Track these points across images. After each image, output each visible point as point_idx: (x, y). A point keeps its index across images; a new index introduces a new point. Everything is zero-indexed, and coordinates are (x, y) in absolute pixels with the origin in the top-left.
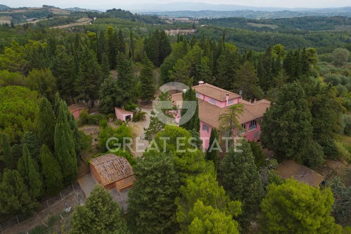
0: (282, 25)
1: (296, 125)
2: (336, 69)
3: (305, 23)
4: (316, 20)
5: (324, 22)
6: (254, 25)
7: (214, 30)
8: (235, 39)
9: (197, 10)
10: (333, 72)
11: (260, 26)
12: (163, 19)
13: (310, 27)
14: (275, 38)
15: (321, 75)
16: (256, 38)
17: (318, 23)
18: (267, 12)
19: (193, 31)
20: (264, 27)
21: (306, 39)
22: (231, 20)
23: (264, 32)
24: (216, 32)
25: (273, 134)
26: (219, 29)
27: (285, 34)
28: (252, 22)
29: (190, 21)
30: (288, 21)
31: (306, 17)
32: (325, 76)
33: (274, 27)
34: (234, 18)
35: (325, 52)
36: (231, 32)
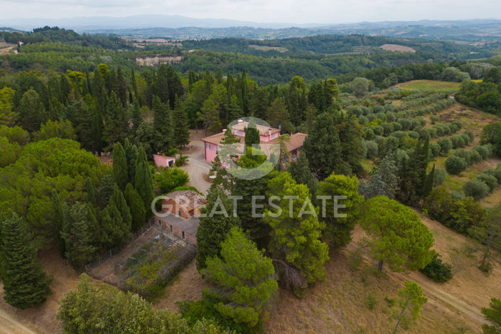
0: (292, 47)
1: (329, 147)
2: (357, 100)
3: (318, 45)
4: (331, 40)
5: (341, 43)
6: (258, 48)
7: (208, 57)
8: (237, 69)
9: (174, 27)
10: (355, 103)
11: (265, 49)
12: (129, 42)
13: (326, 49)
14: (286, 65)
15: (344, 108)
16: (263, 66)
17: (334, 44)
18: (270, 30)
19: (179, 58)
20: (270, 51)
21: (322, 65)
22: (227, 42)
23: (272, 58)
24: (210, 60)
25: (313, 157)
26: (214, 56)
27: (298, 60)
28: (253, 44)
29: (170, 44)
30: (299, 42)
31: (319, 35)
32: (348, 109)
33: (282, 50)
34: (231, 39)
35: (345, 82)
36: (231, 58)
